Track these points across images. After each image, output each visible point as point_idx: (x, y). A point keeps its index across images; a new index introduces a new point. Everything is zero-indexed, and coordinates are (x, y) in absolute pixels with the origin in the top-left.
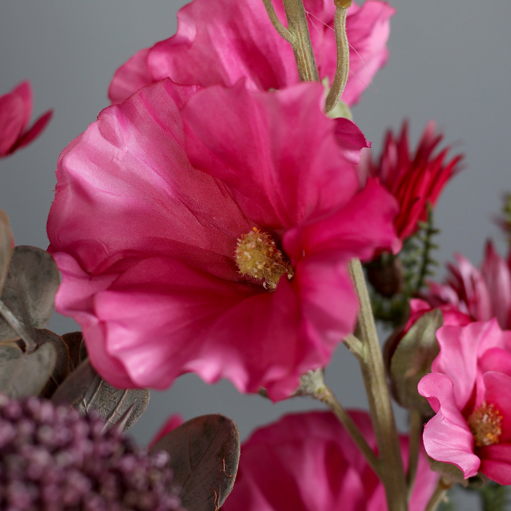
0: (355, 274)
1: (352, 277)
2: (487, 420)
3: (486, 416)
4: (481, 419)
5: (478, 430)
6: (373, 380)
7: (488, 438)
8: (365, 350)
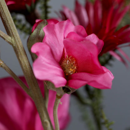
0: (3, 6)
1: (1, 8)
2: (69, 63)
3: (68, 61)
4: (66, 62)
5: (66, 67)
6: (19, 53)
7: (71, 71)
8: (13, 40)
